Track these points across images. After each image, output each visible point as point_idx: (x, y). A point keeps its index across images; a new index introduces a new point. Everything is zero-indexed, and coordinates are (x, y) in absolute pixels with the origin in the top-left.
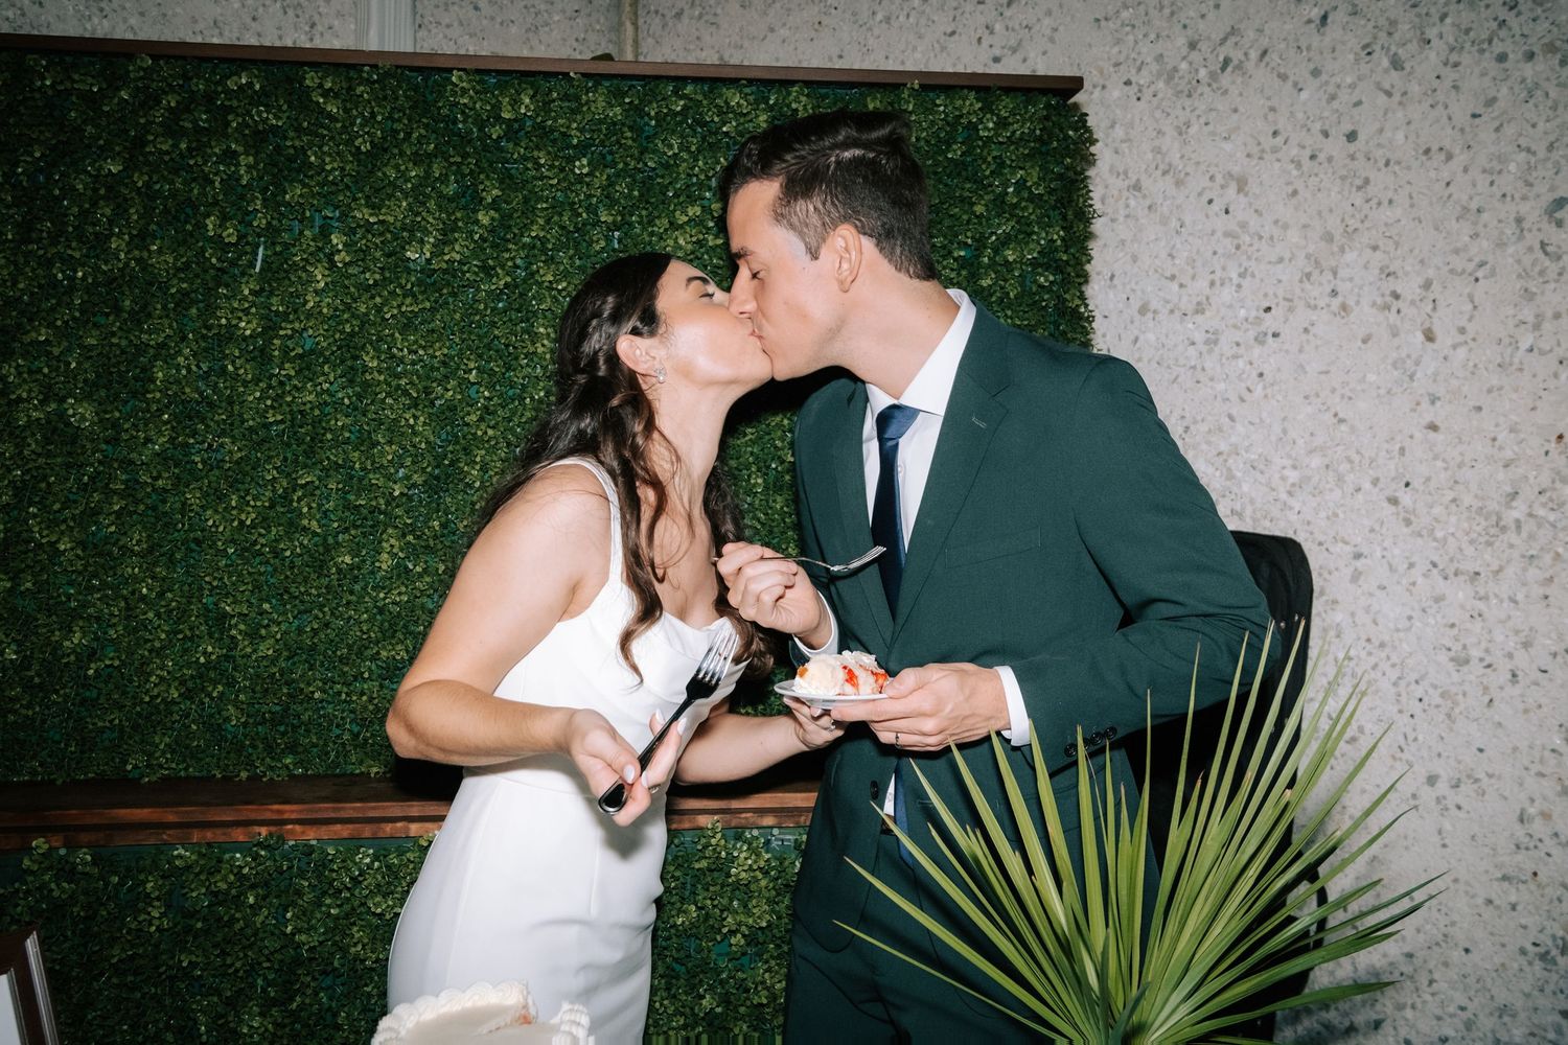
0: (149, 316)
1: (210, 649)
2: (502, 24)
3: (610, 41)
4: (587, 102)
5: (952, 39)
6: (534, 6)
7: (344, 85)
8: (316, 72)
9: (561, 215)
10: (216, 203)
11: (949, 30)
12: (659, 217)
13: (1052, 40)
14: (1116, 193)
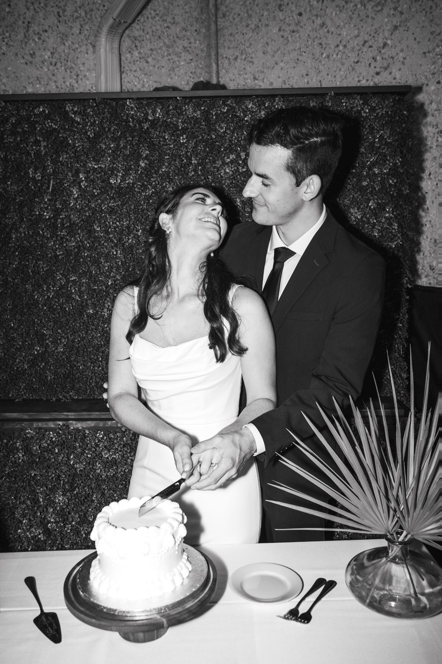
0: (9, 211)
1: (38, 349)
2: (158, 68)
3: (206, 72)
4: (186, 109)
5: (358, 65)
6: (172, 59)
7: (82, 108)
8: (71, 104)
9: (175, 161)
10: (32, 162)
11: (356, 60)
12: (218, 160)
13: (403, 63)
14: (432, 135)
